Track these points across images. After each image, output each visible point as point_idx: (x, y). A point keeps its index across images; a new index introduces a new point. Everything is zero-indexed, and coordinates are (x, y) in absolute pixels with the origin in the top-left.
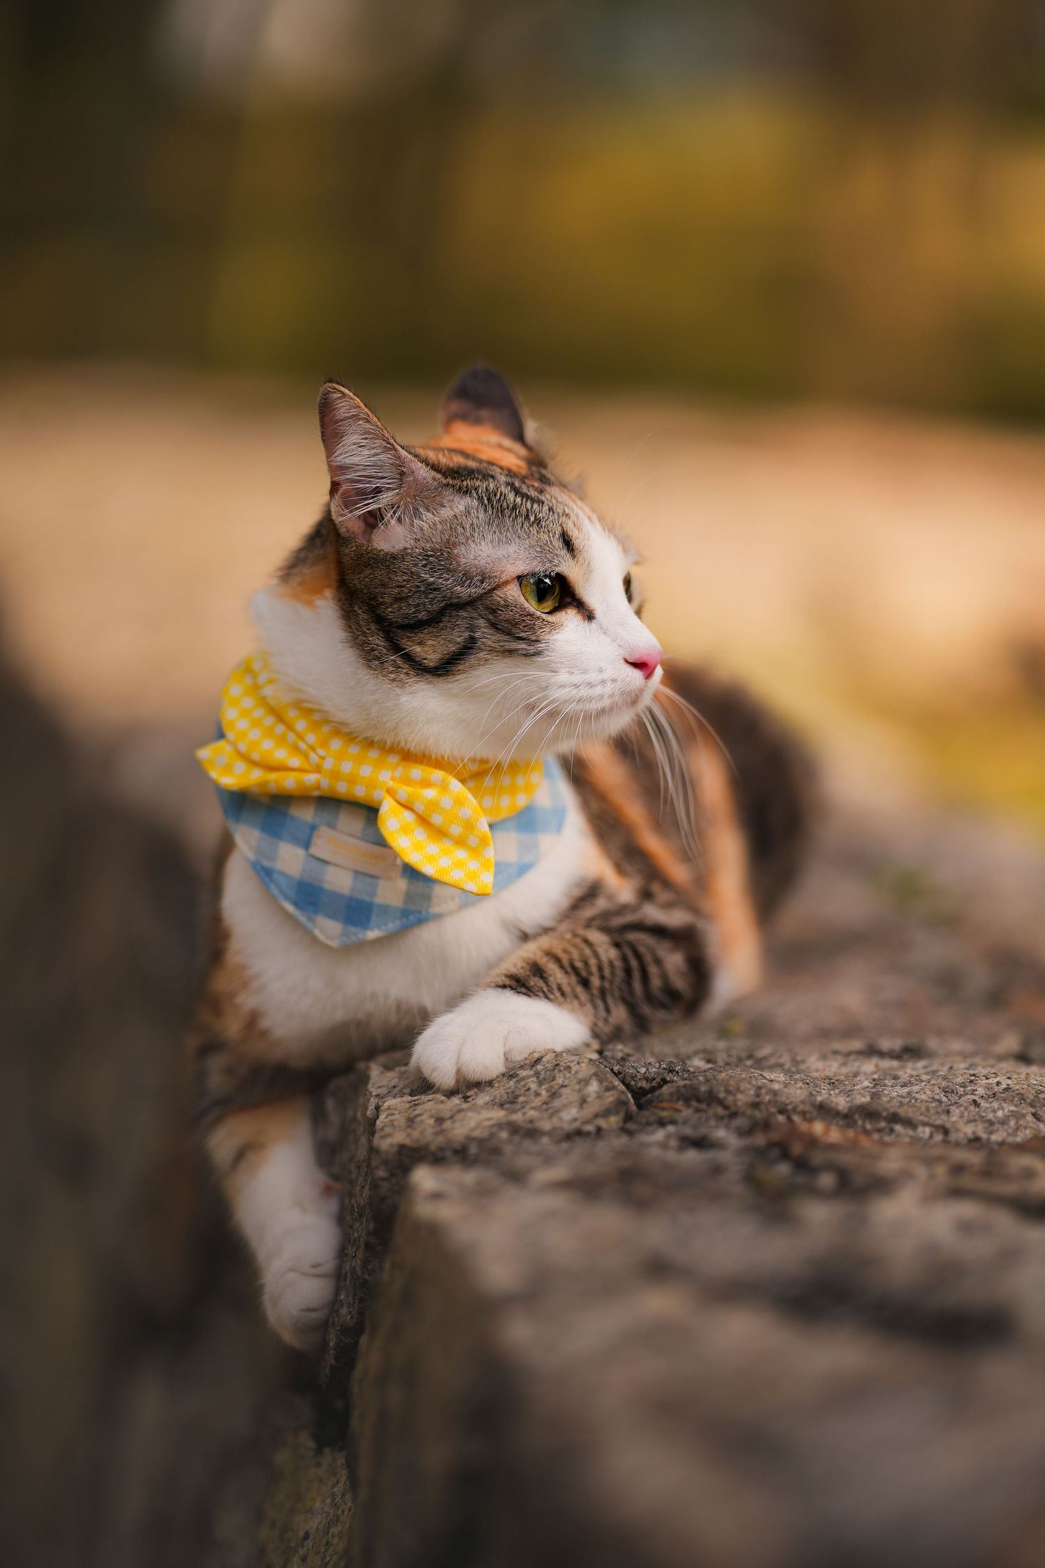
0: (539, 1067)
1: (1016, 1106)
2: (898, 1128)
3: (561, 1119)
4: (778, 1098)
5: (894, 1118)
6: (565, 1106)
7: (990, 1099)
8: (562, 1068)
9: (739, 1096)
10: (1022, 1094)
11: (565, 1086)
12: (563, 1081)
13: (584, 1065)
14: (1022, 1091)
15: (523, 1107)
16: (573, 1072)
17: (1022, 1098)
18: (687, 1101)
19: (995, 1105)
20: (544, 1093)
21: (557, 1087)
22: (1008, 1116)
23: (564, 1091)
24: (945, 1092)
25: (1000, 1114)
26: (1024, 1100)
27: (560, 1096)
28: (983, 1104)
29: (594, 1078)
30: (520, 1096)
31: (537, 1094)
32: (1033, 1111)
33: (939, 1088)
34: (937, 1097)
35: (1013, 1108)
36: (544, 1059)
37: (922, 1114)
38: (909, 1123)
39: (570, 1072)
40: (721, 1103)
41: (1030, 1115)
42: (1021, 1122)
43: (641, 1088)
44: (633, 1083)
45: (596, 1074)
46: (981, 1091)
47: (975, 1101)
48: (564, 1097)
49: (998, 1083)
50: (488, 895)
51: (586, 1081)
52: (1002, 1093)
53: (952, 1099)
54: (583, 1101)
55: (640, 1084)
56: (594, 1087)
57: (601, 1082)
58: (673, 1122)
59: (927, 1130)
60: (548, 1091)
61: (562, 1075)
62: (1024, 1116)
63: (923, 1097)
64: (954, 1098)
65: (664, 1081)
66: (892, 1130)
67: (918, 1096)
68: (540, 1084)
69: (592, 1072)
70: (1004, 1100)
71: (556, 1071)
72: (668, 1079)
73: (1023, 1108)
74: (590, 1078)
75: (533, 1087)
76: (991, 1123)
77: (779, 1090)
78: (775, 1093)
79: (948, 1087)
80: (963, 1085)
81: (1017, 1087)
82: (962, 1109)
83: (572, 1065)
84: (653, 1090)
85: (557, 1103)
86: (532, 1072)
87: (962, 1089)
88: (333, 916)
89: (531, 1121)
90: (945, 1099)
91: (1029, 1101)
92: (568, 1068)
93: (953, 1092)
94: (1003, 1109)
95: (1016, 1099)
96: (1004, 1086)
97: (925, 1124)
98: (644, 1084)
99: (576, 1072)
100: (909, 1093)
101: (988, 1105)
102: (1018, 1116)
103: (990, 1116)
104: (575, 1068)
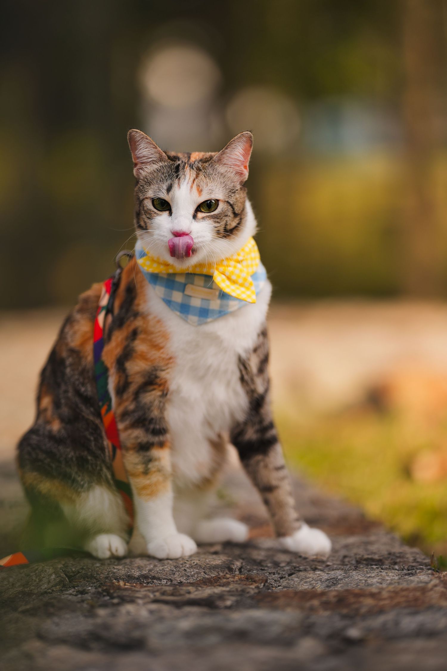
0: (37, 572)
1: (198, 570)
2: (155, 581)
3: (41, 588)
4: (115, 575)
5: (154, 578)
6: (43, 584)
7: (190, 568)
8: (44, 571)
9: (102, 575)
10: (201, 565)
11: (44, 577)
12: (44, 576)
13: (51, 569)
14: (201, 564)
15: (30, 586)
16: (47, 572)
17: (200, 566)
18: (84, 578)
19: (192, 570)
20: (37, 580)
21: (42, 578)
22: (195, 573)
23: (44, 579)
24: (175, 567)
25: (193, 573)
26: (201, 567)
27: (42, 581)
28: (188, 570)
29: (53, 574)
30: (30, 582)
31: (35, 581)
32: (204, 571)
33: (173, 566)
34: (172, 569)
35: (197, 571)
36: (39, 569)
37: (164, 576)
38: (159, 579)
39: (46, 572)
40: (95, 578)
41: (203, 572)
42: (199, 575)
43: (71, 575)
44: (68, 574)
45: (54, 572)
46: (188, 566)
47: (185, 569)
48: (43, 581)
49: (194, 563)
50: (254, 303)
51: (51, 575)
52: (194, 566)
53: (177, 569)
54: (49, 582)
55: (70, 574)
56: (53, 576)
57: (56, 575)
58: (78, 586)
59: (165, 581)
60: (39, 580)
61: (44, 574)
62: (200, 573)
63: (167, 570)
64: (178, 569)
65: (79, 572)
66: (153, 582)
67: (165, 569)
68: (36, 577)
69: (53, 572)
70: (195, 568)
71: (42, 573)
72: (80, 571)
73: (201, 570)
74: (52, 574)
75: (34, 578)
76: (188, 576)
77: (116, 572)
78: (114, 573)
79: (176, 565)
80: (182, 564)
81: (200, 563)
82: (180, 572)
83: (47, 570)
84: (75, 575)
85: (41, 583)
86: (34, 574)
87: (181, 566)
88: (195, 315)
89: (31, 590)
90: (175, 570)
91: (203, 567)
92: (46, 571)
93: (178, 567)
94: (194, 571)
95: (199, 567)
96: (196, 563)
97: (165, 579)
98: (72, 574)
99: (48, 572)
100: (163, 569)
101: (189, 570)
102: (198, 573)
103: (189, 574)
104: (48, 571)
